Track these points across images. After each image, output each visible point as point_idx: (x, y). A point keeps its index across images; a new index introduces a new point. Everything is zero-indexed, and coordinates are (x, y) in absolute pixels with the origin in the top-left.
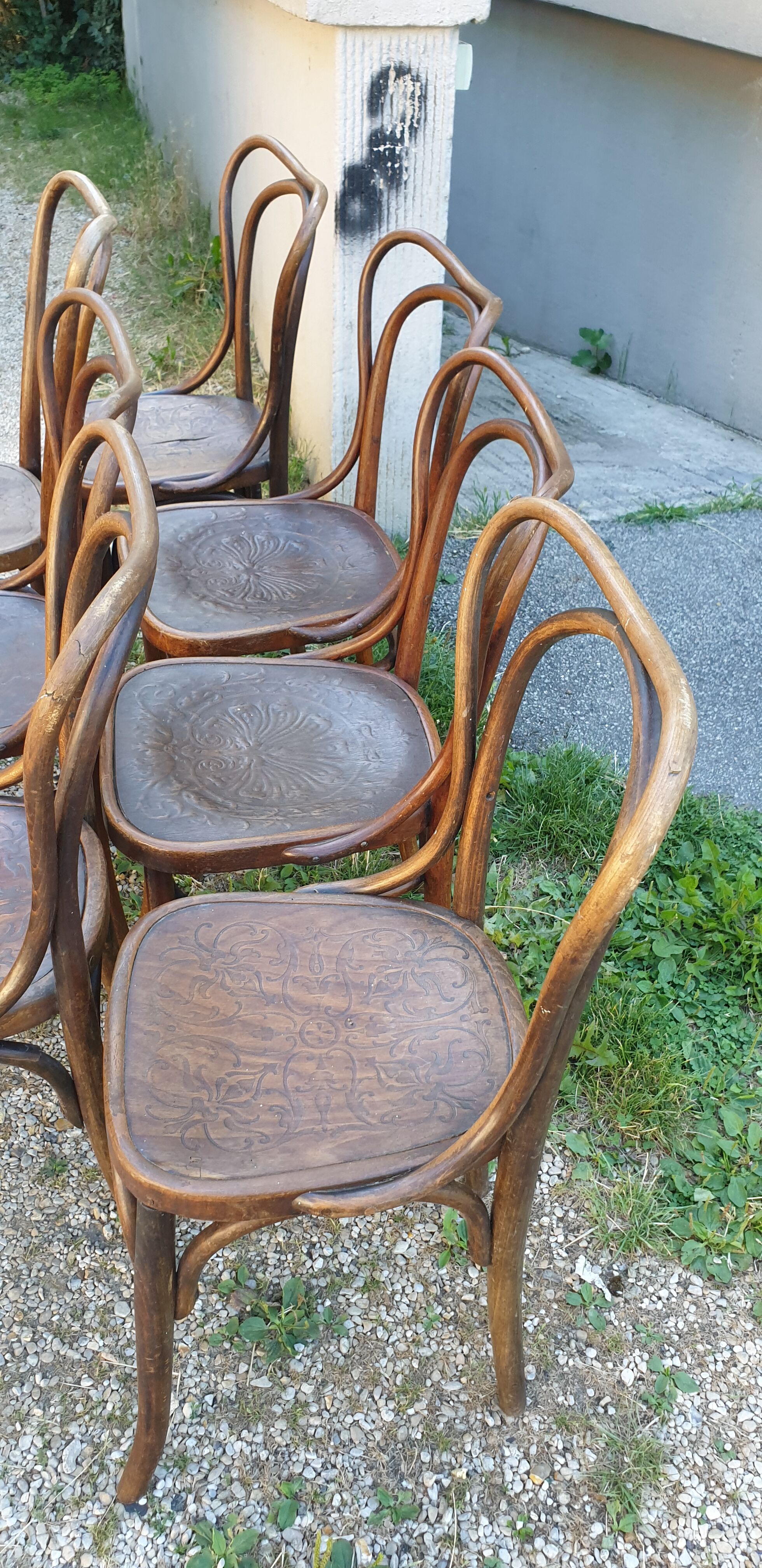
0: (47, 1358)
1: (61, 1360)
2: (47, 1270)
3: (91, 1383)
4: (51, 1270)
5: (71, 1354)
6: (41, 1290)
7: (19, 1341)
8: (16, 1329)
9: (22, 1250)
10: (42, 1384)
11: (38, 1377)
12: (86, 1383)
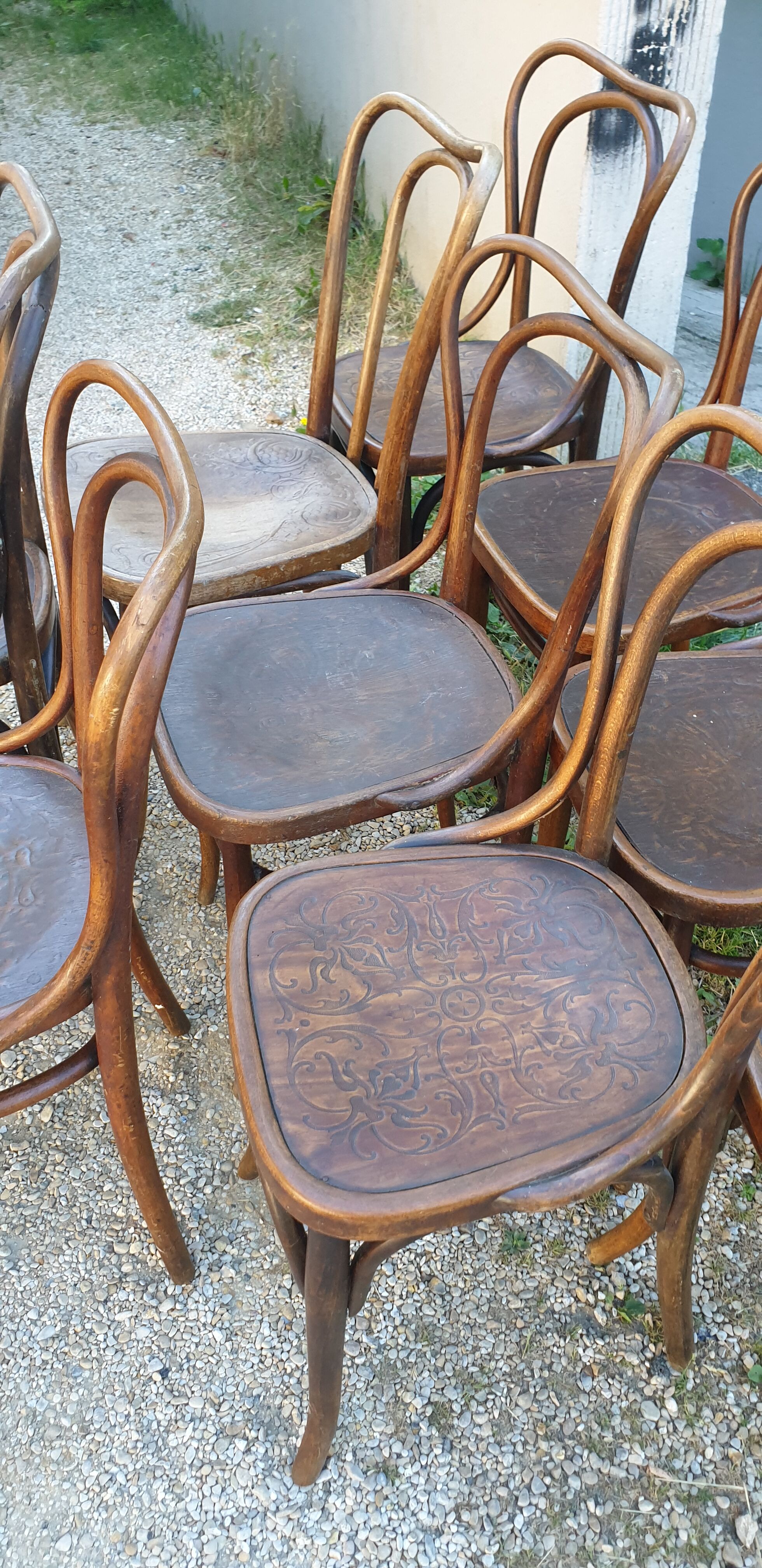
0: (591, 1480)
1: (607, 1482)
2: (550, 1367)
3: (651, 1507)
4: (554, 1367)
5: (614, 1471)
6: (552, 1394)
7: (551, 1460)
8: (544, 1445)
9: (514, 1346)
10: (599, 1513)
11: (591, 1504)
12: (646, 1508)
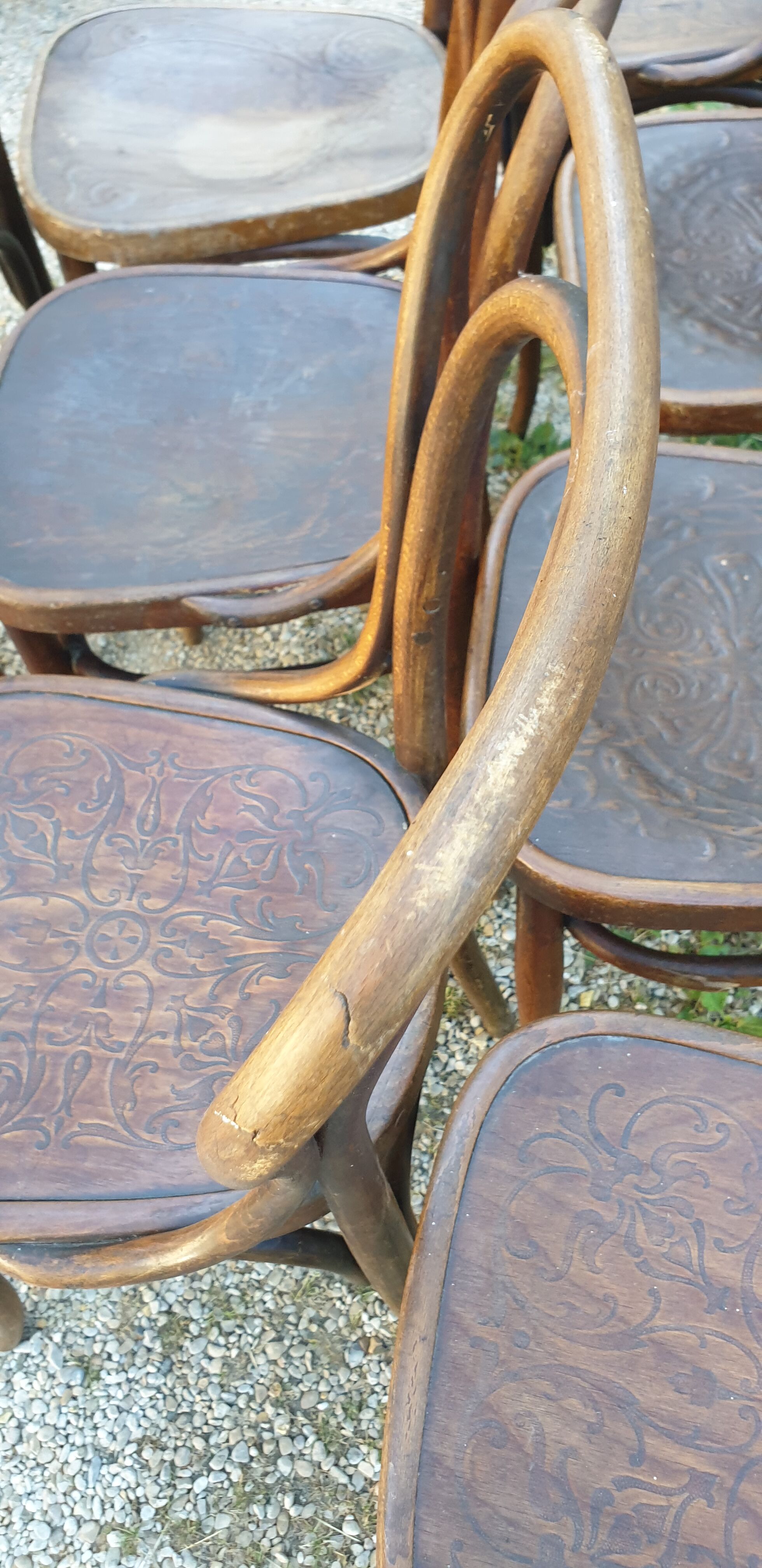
0: (304, 1470)
1: (323, 1481)
2: (321, 1323)
3: (356, 1533)
4: (328, 1324)
5: (335, 1473)
6: (309, 1355)
7: (271, 1430)
8: (270, 1410)
9: (293, 1282)
10: (293, 1512)
11: (288, 1501)
12: (350, 1530)
